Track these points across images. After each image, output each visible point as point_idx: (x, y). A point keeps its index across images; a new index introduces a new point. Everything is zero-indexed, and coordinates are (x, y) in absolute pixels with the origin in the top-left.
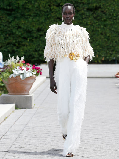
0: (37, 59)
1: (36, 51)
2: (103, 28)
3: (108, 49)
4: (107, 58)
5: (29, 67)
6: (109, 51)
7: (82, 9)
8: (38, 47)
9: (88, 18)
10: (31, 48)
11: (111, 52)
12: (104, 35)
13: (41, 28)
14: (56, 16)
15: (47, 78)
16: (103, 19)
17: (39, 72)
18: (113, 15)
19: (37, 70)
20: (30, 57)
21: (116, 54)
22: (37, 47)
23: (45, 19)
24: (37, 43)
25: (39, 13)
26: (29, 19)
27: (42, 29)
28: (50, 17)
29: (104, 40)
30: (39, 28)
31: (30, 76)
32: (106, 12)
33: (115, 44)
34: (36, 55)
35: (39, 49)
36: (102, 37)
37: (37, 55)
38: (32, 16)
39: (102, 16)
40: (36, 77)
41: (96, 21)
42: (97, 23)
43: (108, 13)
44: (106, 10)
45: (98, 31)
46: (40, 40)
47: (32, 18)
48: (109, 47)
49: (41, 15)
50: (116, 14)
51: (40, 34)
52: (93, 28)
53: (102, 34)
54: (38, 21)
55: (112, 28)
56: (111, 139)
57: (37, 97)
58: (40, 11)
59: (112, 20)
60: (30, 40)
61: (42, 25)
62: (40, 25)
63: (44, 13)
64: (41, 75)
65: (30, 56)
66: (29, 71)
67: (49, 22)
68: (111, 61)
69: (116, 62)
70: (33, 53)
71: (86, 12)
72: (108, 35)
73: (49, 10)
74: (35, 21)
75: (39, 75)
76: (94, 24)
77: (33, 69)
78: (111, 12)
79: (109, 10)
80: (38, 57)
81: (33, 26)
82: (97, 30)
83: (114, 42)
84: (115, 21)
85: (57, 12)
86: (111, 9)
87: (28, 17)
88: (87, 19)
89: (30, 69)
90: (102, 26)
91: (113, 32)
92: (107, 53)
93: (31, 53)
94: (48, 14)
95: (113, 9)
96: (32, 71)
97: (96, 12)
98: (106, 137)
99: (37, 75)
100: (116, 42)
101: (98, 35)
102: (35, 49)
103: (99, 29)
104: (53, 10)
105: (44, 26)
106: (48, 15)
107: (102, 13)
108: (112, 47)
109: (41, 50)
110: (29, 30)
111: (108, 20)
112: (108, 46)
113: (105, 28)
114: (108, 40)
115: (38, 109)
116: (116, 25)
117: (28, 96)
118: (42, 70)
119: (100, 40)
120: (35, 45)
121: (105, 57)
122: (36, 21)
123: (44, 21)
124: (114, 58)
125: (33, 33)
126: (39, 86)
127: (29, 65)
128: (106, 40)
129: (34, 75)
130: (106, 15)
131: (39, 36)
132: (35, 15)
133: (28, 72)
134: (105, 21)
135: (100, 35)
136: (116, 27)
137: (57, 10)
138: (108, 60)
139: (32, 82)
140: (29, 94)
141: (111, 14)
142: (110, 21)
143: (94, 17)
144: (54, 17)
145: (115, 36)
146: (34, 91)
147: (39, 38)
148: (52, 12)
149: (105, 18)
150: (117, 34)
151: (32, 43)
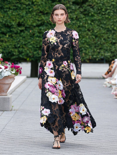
0: (17, 57)
1: (16, 48)
2: (91, 24)
3: (95, 47)
4: (94, 56)
5: (8, 65)
6: (97, 49)
7: (67, 2)
8: (18, 44)
9: (74, 12)
10: (10, 45)
11: (98, 51)
12: (91, 31)
13: (22, 22)
14: (38, 9)
15: (28, 77)
16: (90, 14)
17: (18, 71)
18: (101, 9)
19: (16, 69)
20: (9, 55)
21: (104, 52)
22: (16, 44)
23: (27, 13)
24: (17, 39)
25: (19, 6)
26: (8, 12)
27: (23, 24)
28: (32, 11)
29: (91, 37)
30: (19, 22)
31: (9, 76)
32: (94, 6)
33: (104, 41)
34: (15, 52)
35: (19, 45)
36: (90, 33)
37: (17, 52)
38: (11, 9)
39: (89, 10)
40: (15, 77)
41: (82, 16)
42: (84, 18)
43: (97, 7)
44: (94, 3)
45: (85, 27)
46: (20, 36)
47: (12, 11)
48: (97, 45)
49: (22, 8)
50: (105, 9)
51: (20, 29)
52: (80, 23)
53: (89, 30)
54: (19, 14)
55: (101, 23)
56: (97, 146)
57: (16, 99)
58: (21, 4)
59: (100, 15)
60: (9, 36)
61: (23, 19)
62: (20, 19)
63: (25, 6)
64: (21, 74)
65: (9, 53)
66: (7, 69)
67: (30, 16)
68: (99, 60)
69: (105, 61)
70: (13, 50)
71: (71, 6)
72: (96, 31)
73: (30, 3)
74: (14, 15)
75: (19, 74)
76: (80, 20)
77: (12, 67)
78: (100, 6)
79: (97, 4)
80: (18, 55)
81: (13, 20)
82: (84, 25)
83: (102, 39)
84: (103, 16)
85: (39, 5)
86: (100, 3)
87: (8, 10)
88: (73, 14)
89: (8, 68)
90: (89, 22)
91: (101, 28)
92: (94, 51)
93: (11, 50)
94: (29, 7)
95: (102, 2)
96: (11, 69)
97: (82, 6)
98: (92, 143)
99: (16, 74)
100: (104, 39)
101: (85, 31)
102: (15, 46)
103: (86, 25)
104: (35, 3)
105: (24, 20)
106: (30, 9)
107: (89, 7)
108: (100, 45)
109: (21, 47)
110: (8, 25)
111: (96, 15)
112: (95, 43)
113: (92, 23)
114: (96, 36)
115: (17, 111)
116: (105, 21)
117: (6, 97)
118: (21, 68)
119: (87, 37)
120: (15, 41)
121: (93, 56)
122: (16, 15)
123: (24, 15)
124: (102, 57)
125: (12, 28)
126: (18, 86)
127: (7, 63)
128: (94, 37)
129: (13, 74)
130: (94, 9)
131: (19, 31)
132: (15, 8)
133: (7, 71)
134: (92, 16)
135: (87, 32)
136: (105, 22)
137: (40, 3)
138: (95, 59)
139: (10, 82)
140: (7, 95)
141: (100, 8)
142: (98, 16)
143: (80, 11)
144: (36, 10)
145: (104, 33)
146: (13, 92)
147: (19, 34)
148: (35, 5)
149: (92, 13)
150: (106, 30)
151: (12, 39)
